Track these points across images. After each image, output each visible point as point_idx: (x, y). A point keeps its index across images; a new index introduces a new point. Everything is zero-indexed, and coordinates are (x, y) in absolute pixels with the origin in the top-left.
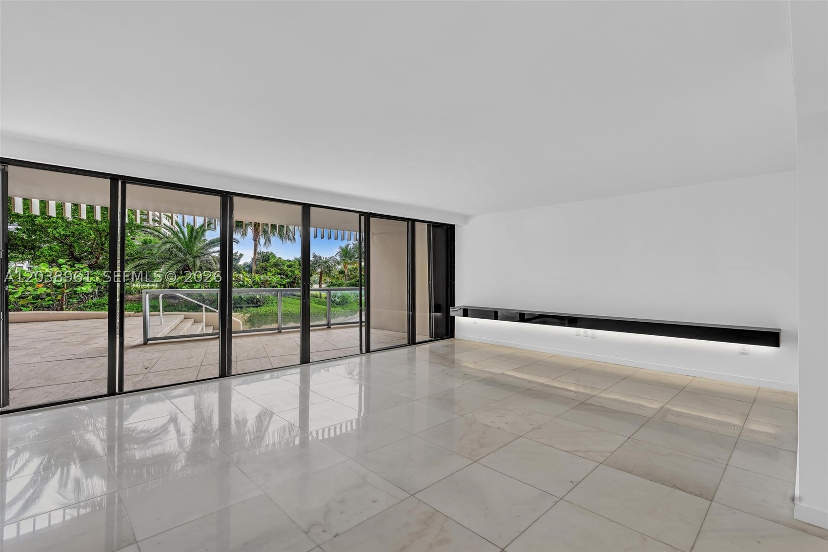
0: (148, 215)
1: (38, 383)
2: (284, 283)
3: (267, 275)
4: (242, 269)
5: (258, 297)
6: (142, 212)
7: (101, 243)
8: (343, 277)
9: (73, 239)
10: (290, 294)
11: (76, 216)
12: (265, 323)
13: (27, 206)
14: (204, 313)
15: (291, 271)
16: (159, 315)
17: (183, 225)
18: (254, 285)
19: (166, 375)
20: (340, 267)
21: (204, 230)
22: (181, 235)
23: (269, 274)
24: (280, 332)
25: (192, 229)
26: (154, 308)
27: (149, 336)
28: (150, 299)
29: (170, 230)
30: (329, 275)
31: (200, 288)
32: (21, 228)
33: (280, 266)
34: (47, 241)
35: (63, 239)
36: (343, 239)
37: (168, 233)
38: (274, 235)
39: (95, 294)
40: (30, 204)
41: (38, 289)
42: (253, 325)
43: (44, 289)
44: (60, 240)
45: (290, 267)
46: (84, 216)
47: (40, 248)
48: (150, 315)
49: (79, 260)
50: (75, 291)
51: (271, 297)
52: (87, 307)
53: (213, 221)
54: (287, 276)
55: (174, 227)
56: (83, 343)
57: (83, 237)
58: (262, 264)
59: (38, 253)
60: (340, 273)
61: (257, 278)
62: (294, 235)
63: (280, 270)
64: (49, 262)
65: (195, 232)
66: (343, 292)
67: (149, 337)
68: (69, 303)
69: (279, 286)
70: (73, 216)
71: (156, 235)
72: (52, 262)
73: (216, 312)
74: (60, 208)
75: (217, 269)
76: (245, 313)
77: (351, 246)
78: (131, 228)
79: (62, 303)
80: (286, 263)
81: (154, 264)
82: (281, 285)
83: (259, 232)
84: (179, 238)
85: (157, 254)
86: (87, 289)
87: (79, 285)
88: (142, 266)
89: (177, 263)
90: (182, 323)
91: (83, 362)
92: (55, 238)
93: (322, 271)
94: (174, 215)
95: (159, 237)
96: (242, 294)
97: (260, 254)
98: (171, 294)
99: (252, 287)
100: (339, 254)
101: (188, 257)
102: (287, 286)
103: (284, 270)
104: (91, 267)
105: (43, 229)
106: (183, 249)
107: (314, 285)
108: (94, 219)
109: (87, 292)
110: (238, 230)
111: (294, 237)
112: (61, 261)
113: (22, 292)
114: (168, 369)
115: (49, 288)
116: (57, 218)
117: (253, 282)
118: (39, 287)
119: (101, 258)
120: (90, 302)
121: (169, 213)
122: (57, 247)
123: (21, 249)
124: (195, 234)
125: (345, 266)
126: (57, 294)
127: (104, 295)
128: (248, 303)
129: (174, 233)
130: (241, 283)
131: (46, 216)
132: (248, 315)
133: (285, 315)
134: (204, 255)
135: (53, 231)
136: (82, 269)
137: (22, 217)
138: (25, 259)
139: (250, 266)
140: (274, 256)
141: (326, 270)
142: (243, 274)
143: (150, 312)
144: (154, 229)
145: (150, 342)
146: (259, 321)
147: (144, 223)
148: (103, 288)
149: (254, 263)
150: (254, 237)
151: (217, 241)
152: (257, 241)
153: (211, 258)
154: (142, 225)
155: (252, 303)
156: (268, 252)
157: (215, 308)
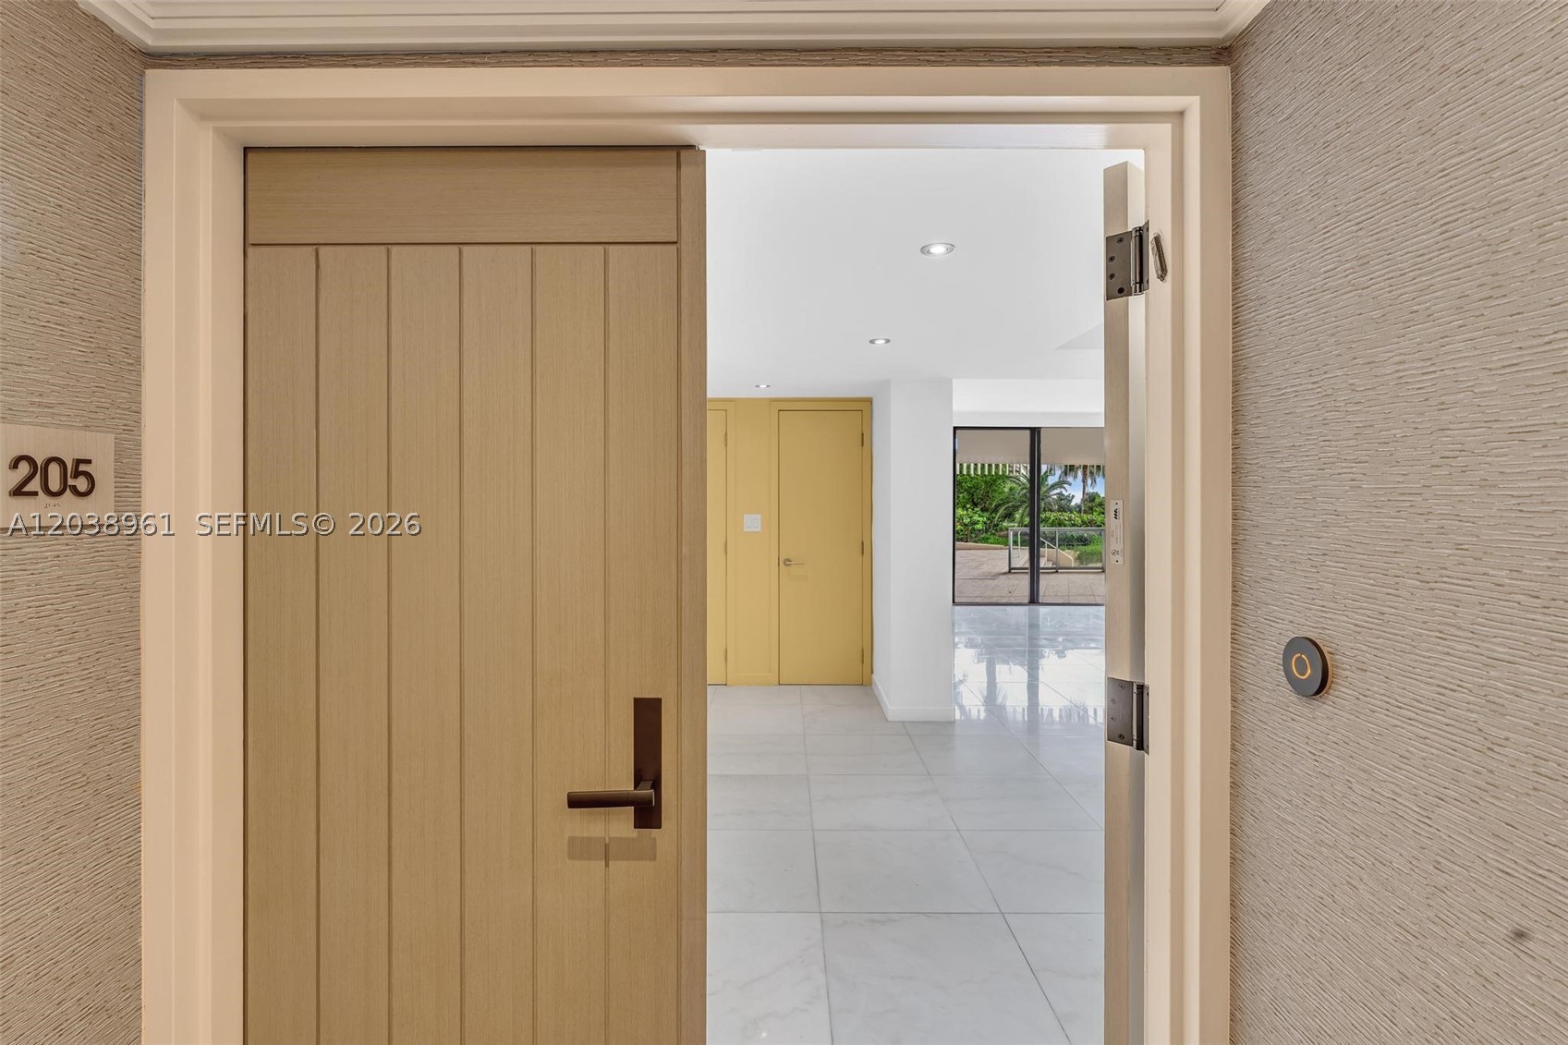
0: (1012, 467)
3: (1092, 514)
4: (1073, 509)
5: (1086, 535)
12: (1091, 562)
16: (1018, 549)
18: (1083, 524)
26: (1015, 543)
27: (1013, 566)
28: (1012, 535)
38: (1098, 475)
39: (983, 530)
42: (1082, 563)
46: (979, 473)
48: (1012, 548)
49: (975, 505)
51: (1096, 536)
56: (976, 568)
57: (979, 488)
58: (1088, 504)
61: (1085, 517)
73: (1057, 548)
75: (1056, 509)
76: (1076, 551)
78: (1003, 478)
81: (1015, 507)
83: (1087, 474)
86: (979, 526)
88: (1009, 508)
89: (1029, 505)
96: (1073, 533)
97: (1088, 494)
99: (1081, 526)
104: (982, 510)
109: (980, 529)
110: (1071, 473)
112: (968, 506)
117: (1082, 521)
119: (987, 503)
120: (981, 536)
128: (1078, 541)
130: (1073, 522)
132: (1078, 552)
134: (1047, 497)
139: (1079, 507)
142: (1074, 514)
143: (1013, 546)
144: (1016, 478)
145: (1012, 571)
146: (1086, 558)
147: (1011, 473)
148: (987, 526)
149: (1082, 503)
150: (1083, 479)
151: (1056, 485)
152: (1085, 482)
153: (1052, 500)
154: (1010, 475)
155: (1081, 541)
156: (1094, 492)
157: (1054, 545)
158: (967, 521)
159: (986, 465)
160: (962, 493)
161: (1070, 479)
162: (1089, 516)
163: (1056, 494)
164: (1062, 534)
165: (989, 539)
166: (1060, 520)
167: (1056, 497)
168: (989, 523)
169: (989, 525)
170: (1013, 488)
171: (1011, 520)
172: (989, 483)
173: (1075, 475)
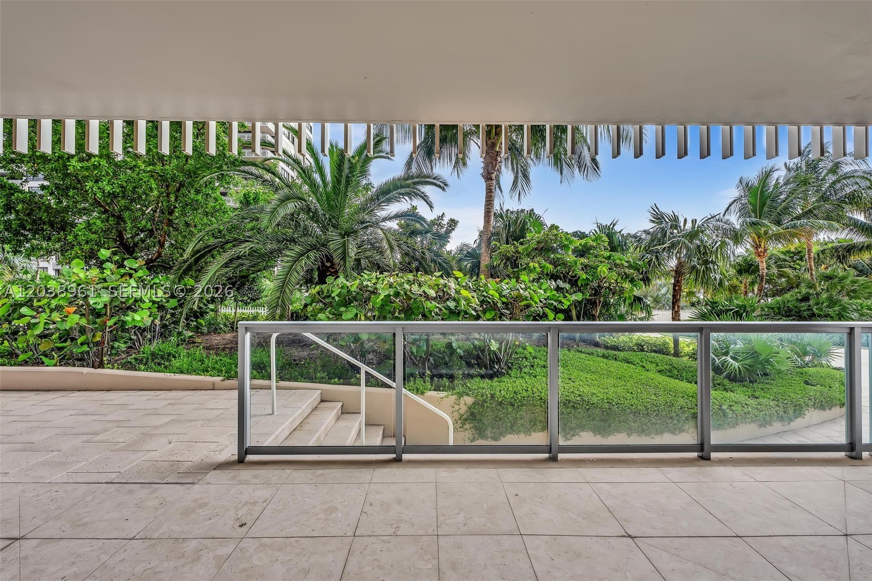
0: (252, 131)
1: (60, 529)
2: (566, 303)
3: (518, 279)
4: (454, 263)
5: (494, 346)
6: (243, 126)
7: (169, 208)
8: (753, 283)
9: (123, 202)
10: (584, 341)
11: (131, 150)
13: (58, 136)
14: (363, 389)
15: (585, 267)
16: (269, 388)
17: (323, 151)
18: (484, 312)
19: (280, 549)
20: (740, 250)
21: (368, 160)
22: (317, 177)
23: (524, 277)
24: (554, 459)
25: (340, 159)
26: (260, 369)
27: (250, 442)
28: (252, 345)
29: (296, 166)
30: (703, 277)
31: (356, 317)
32: (48, 184)
33: (554, 251)
34: (85, 209)
35: (107, 204)
36: (750, 153)
37: (291, 173)
38: (538, 157)
39: (154, 331)
40: (62, 132)
41: (67, 317)
42: (481, 433)
43: (77, 317)
44: (102, 206)
45: (582, 256)
46: (142, 149)
47: (73, 225)
48: (253, 388)
49: (128, 249)
50: (124, 322)
51: (530, 349)
52: (141, 361)
53: (386, 133)
54: (574, 281)
55: (304, 156)
56: (131, 447)
57: (140, 197)
58: (504, 247)
59: (70, 238)
60: (740, 272)
61: (492, 288)
62: (596, 153)
63: (555, 263)
64: (86, 257)
65: (346, 165)
66: (752, 336)
67: (248, 445)
68: (114, 352)
69: (551, 315)
70: (124, 148)
71: (266, 180)
72: (90, 257)
73: (390, 387)
74: (105, 135)
75: (395, 265)
76: (460, 395)
77: (780, 174)
78: (220, 168)
79: (102, 349)
80: (571, 242)
81: (262, 256)
82: (556, 311)
83: (498, 153)
84: (313, 185)
85: (270, 230)
86: (141, 318)
87: (129, 308)
88: (240, 261)
89: (309, 250)
90: (315, 412)
91: (131, 492)
92: (97, 203)
93: (680, 265)
94: (304, 125)
95: (272, 184)
96: (453, 338)
97: (502, 217)
98: (295, 335)
99: (478, 318)
101: (333, 234)
102: (574, 313)
103: (565, 264)
104: (151, 266)
106: (321, 212)
107: (654, 312)
108: (158, 153)
109: (143, 326)
110: (445, 152)
111: (594, 160)
112: (104, 253)
113: (46, 323)
114: (283, 534)
115: (84, 315)
116: (101, 156)
117: (482, 302)
118: (69, 313)
119: (167, 244)
120: (146, 349)
121: (294, 120)
122: (98, 222)
123: (47, 228)
125: (757, 247)
126: (96, 328)
127: (170, 334)
128: (469, 365)
129: (304, 172)
130: (452, 304)
131: (84, 155)
132: (469, 400)
134: (366, 227)
135: (93, 186)
136: (136, 271)
137: (50, 160)
138: (51, 252)
139: (473, 255)
141: (695, 262)
142: (457, 279)
143: (251, 378)
145: (250, 458)
146: (497, 419)
147: (246, 151)
148: (168, 316)
149: (483, 245)
150: (484, 168)
151: (396, 187)
152: (492, 179)
153: (382, 235)
154: (243, 158)
155: (478, 364)
156: (523, 211)
157: (388, 376)
158: (99, 300)
159: (166, 126)
160: (85, 211)
161: (442, 168)
162: (506, 286)
163: (397, 216)
164: (414, 342)
165: (174, 357)
166: (410, 298)
167: (397, 227)
168: (175, 308)
169: (173, 315)
170: (254, 199)
171: (245, 298)
172: (173, 182)
173: (460, 156)
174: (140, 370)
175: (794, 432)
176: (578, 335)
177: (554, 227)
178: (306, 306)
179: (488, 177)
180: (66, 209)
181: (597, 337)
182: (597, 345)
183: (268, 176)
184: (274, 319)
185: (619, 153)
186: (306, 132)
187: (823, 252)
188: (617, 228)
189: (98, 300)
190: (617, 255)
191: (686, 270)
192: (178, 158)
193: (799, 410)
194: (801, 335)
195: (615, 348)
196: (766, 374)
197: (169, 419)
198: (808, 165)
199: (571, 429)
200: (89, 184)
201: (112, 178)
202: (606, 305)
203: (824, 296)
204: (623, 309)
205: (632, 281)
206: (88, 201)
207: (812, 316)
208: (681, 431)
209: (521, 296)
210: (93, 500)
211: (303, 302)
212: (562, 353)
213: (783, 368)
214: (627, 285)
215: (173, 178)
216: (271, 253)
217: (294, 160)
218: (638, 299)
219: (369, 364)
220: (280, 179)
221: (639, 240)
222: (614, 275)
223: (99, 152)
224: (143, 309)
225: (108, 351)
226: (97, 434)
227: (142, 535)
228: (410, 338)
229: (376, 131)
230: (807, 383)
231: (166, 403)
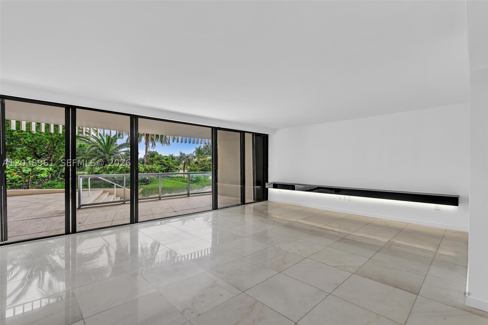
0: (82, 129)
1: (12, 234)
2: (163, 169)
5: (147, 178)
6: (79, 128)
7: (54, 147)
8: (197, 165)
9: (36, 145)
11: (39, 131)
12: (151, 194)
13: (8, 125)
14: (115, 189)
15: (167, 163)
16: (88, 190)
17: (104, 136)
18: (145, 171)
20: (195, 160)
21: (116, 139)
23: (154, 164)
24: (160, 199)
25: (109, 138)
26: (85, 186)
28: (82, 181)
29: (96, 139)
30: (189, 165)
31: (113, 173)
33: (161, 159)
34: (20, 146)
35: (30, 145)
36: (197, 143)
37: (94, 140)
38: (157, 141)
39: (49, 178)
40: (10, 123)
41: (13, 176)
42: (144, 196)
43: (18, 176)
44: (28, 145)
45: (166, 160)
47: (15, 150)
48: (82, 191)
49: (39, 157)
50: (37, 177)
51: (155, 178)
52: (44, 186)
53: (121, 133)
54: (165, 165)
55: (98, 137)
56: (40, 209)
57: (43, 144)
58: (150, 159)
59: (14, 154)
60: (195, 164)
61: (147, 167)
63: (161, 162)
64: (21, 159)
65: (111, 140)
66: (197, 174)
67: (81, 204)
68: (33, 184)
69: (160, 172)
70: (36, 130)
72: (24, 158)
73: (122, 188)
74: (28, 126)
77: (202, 147)
79: (29, 184)
80: (164, 158)
82: (161, 171)
83: (149, 140)
84: (101, 143)
85: (88, 153)
86: (44, 175)
87: (39, 173)
89: (100, 158)
90: (102, 195)
91: (41, 220)
92: (25, 144)
93: (185, 162)
94: (98, 129)
95: (89, 143)
97: (149, 152)
98: (96, 178)
99: (144, 173)
100: (195, 152)
101: (107, 155)
102: (165, 171)
103: (163, 162)
105: (17, 138)
106: (103, 150)
107: (180, 171)
108: (49, 132)
109: (44, 177)
111: (169, 142)
112: (28, 158)
114: (93, 223)
115: (21, 175)
116: (27, 132)
117: (145, 170)
118: (14, 174)
119: (53, 156)
120: (46, 183)
121: (95, 128)
122: (26, 150)
124: (111, 141)
125: (198, 159)
126: (26, 178)
127: (55, 179)
128: (142, 182)
129: (98, 140)
131: (20, 131)
133: (163, 189)
134: (116, 154)
135: (24, 140)
139: (143, 160)
140: (157, 154)
141: (188, 162)
143: (82, 188)
144: (86, 138)
145: (82, 207)
146: (148, 192)
147: (80, 134)
148: (54, 174)
149: (145, 158)
150: (145, 142)
151: (124, 145)
152: (147, 145)
153: (120, 155)
154: (79, 136)
155: (144, 182)
156: (154, 151)
157: (122, 186)
162: (150, 166)
163: (124, 151)
164: (128, 178)
165: (56, 185)
166: (128, 169)
167: (124, 154)
168: (56, 172)
169: (55, 174)
170: (83, 146)
171: (80, 170)
172: (55, 140)
173: (140, 139)
174: (43, 189)
175: (203, 190)
176: (165, 175)
177: (161, 155)
178: (99, 171)
179: (146, 144)
180: (13, 145)
181: (169, 176)
182: (169, 177)
183: (87, 141)
184: (89, 174)
185: (174, 141)
186: (99, 131)
187: (209, 160)
188: (173, 155)
189: (26, 171)
190: (173, 160)
191: (186, 163)
192: (57, 134)
193: (204, 186)
194: (205, 174)
195: (173, 177)
196: (199, 181)
197: (55, 200)
198: (207, 146)
199: (164, 193)
200: (22, 139)
201: (32, 138)
202: (171, 170)
203: (209, 167)
204: (174, 170)
205: (176, 165)
206: (21, 144)
207: (207, 171)
208: (185, 191)
209: (153, 168)
210: (25, 224)
211: (98, 170)
212: (162, 179)
213: (202, 180)
214: (175, 166)
215: (55, 139)
216: (89, 159)
217: (95, 137)
218: (177, 168)
219: (117, 183)
220: (91, 141)
221: (178, 158)
222: (173, 164)
223: (26, 130)
224: (44, 173)
225: (31, 184)
226: (27, 207)
227: (45, 231)
228: (127, 177)
229: (119, 133)
230: (206, 182)
231: (53, 196)
